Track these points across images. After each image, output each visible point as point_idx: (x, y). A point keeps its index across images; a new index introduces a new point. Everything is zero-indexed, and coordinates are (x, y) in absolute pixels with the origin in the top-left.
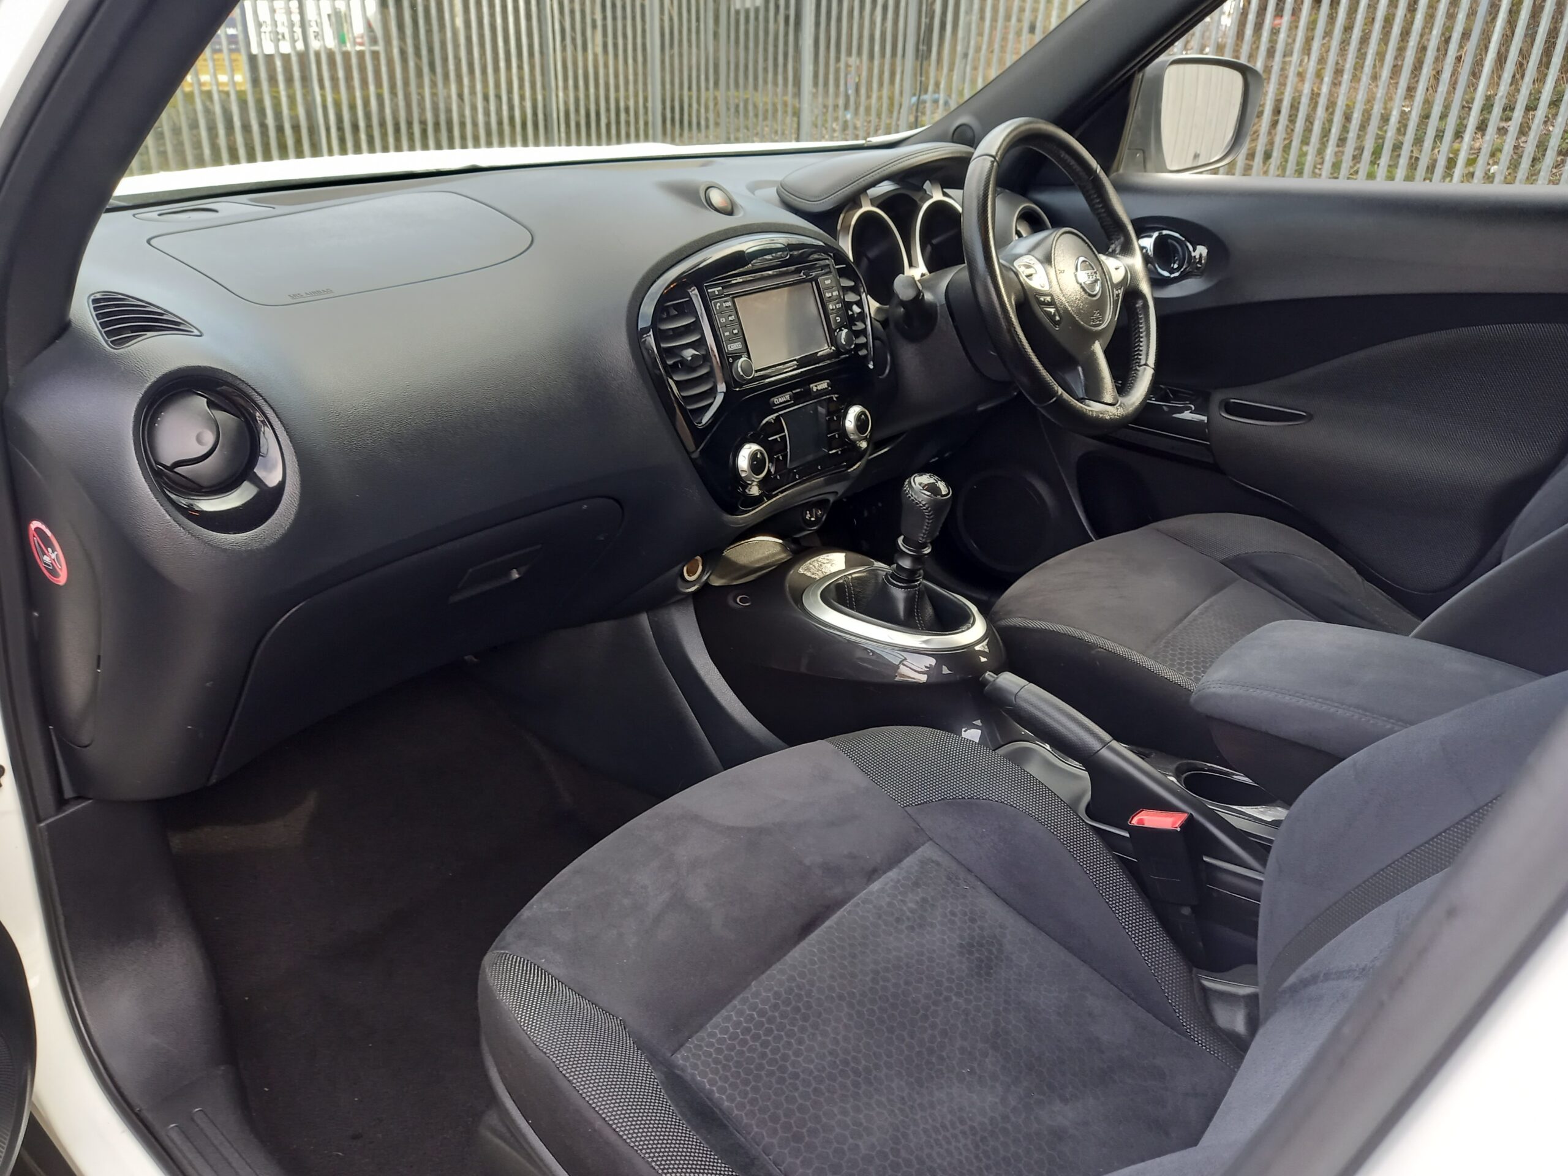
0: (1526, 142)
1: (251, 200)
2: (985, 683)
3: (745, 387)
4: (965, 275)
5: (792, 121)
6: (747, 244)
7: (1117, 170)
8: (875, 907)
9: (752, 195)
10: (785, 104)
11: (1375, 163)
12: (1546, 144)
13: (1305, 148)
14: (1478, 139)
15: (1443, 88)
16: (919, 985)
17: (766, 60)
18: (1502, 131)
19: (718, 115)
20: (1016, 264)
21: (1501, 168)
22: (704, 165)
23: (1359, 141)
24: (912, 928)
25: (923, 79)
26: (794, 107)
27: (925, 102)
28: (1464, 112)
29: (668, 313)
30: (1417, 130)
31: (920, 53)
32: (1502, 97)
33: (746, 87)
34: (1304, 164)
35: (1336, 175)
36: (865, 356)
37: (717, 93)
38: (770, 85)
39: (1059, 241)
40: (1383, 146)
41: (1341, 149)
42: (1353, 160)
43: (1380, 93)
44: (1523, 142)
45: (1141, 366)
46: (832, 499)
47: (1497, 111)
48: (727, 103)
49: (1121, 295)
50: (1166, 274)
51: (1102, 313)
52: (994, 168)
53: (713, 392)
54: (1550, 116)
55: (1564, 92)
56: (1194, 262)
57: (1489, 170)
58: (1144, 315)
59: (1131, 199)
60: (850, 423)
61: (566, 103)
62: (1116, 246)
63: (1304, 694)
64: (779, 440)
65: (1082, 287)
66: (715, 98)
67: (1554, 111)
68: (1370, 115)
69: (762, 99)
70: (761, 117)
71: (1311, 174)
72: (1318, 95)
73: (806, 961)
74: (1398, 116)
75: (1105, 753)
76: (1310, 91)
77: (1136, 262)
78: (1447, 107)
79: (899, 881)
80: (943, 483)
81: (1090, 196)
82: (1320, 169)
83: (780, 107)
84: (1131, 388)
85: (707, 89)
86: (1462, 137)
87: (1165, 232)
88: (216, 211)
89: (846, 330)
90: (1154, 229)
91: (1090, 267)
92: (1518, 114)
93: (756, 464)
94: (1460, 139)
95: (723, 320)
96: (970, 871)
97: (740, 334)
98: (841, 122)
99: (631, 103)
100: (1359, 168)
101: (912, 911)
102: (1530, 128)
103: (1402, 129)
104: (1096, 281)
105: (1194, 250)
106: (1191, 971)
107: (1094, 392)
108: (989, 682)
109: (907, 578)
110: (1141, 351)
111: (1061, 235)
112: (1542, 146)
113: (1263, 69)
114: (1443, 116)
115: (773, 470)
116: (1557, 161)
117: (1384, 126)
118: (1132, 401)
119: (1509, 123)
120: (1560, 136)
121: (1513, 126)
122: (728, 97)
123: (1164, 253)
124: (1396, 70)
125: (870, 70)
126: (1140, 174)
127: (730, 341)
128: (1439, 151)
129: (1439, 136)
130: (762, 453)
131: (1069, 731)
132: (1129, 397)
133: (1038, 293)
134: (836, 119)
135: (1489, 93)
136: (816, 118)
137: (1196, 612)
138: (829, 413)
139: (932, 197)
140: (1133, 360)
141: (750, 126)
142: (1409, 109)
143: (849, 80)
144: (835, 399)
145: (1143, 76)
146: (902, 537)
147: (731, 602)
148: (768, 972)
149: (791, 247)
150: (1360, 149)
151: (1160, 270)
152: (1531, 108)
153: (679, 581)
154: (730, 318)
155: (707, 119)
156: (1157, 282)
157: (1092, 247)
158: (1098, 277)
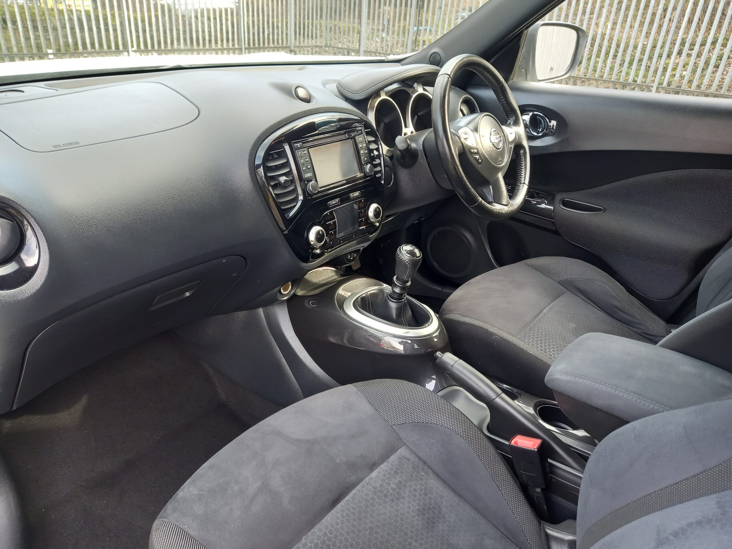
0: (700, 60)
1: (46, 85)
2: (436, 358)
3: (314, 197)
4: (432, 135)
5: (357, 36)
6: (317, 119)
7: (513, 79)
8: (373, 487)
9: (324, 88)
10: (354, 28)
11: (630, 68)
12: (709, 62)
13: (598, 59)
14: (678, 58)
15: (663, 33)
16: (395, 536)
17: (345, 6)
18: (689, 55)
19: (322, 31)
20: (460, 132)
21: (688, 73)
22: (300, 69)
23: (623, 57)
24: (392, 500)
25: (420, 18)
26: (358, 30)
27: (421, 30)
28: (672, 45)
29: (273, 157)
30: (650, 53)
31: (419, 6)
32: (690, 39)
33: (335, 19)
34: (597, 67)
35: (611, 73)
36: (380, 178)
37: (321, 21)
38: (347, 19)
39: (481, 121)
40: (634, 60)
41: (614, 60)
42: (620, 66)
43: (634, 34)
44: (698, 61)
45: (522, 184)
46: (361, 249)
47: (687, 45)
48: (326, 26)
49: (512, 147)
50: (535, 134)
51: (503, 158)
52: (449, 81)
53: (296, 199)
54: (711, 49)
55: (718, 38)
56: (550, 128)
57: (682, 74)
58: (525, 157)
59: (519, 95)
60: (371, 213)
61: (248, 23)
62: (511, 121)
63: (606, 383)
64: (332, 223)
65: (493, 144)
66: (321, 24)
67: (713, 47)
68: (629, 45)
69: (343, 25)
70: (342, 34)
71: (600, 71)
72: (605, 34)
73: (334, 523)
74: (641, 46)
75: (498, 400)
76: (601, 32)
77: (520, 130)
78: (664, 43)
79: (387, 470)
80: (417, 250)
81: (499, 95)
82: (604, 70)
83: (351, 29)
84: (516, 195)
85: (317, 19)
86: (671, 58)
87: (536, 113)
88: (23, 92)
89: (370, 165)
90: (530, 111)
91: (498, 134)
92: (697, 48)
93: (319, 237)
94: (669, 58)
95: (302, 161)
96: (425, 463)
97: (311, 168)
98: (380, 37)
99: (280, 24)
100: (622, 70)
101: (393, 490)
102: (702, 55)
103: (643, 52)
104: (500, 141)
105: (550, 123)
106: (540, 523)
107: (498, 199)
108: (439, 357)
109: (399, 298)
110: (522, 176)
111: (483, 117)
112: (707, 63)
113: (586, 29)
114: (662, 47)
115: (328, 240)
116: (713, 70)
117: (634, 50)
118: (516, 203)
119: (692, 51)
120: (716, 59)
121: (694, 53)
122: (326, 23)
123: (534, 123)
124: (642, 24)
125: (395, 13)
126: (524, 82)
127: (306, 172)
128: (659, 64)
129: (660, 56)
130: (322, 231)
131: (480, 387)
132: (515, 200)
133: (470, 148)
134: (378, 36)
135: (683, 37)
136: (369, 35)
137: (545, 311)
138: (359, 208)
139: (418, 91)
140: (518, 180)
141: (337, 38)
142: (646, 43)
143: (385, 17)
144: (363, 201)
145: (527, 32)
146: (396, 276)
147: (306, 304)
148: (312, 530)
149: (340, 120)
150: (623, 61)
151: (532, 132)
152: (703, 44)
153: (278, 294)
154: (306, 160)
155: (316, 33)
156: (530, 138)
157: (499, 122)
158: (502, 139)
